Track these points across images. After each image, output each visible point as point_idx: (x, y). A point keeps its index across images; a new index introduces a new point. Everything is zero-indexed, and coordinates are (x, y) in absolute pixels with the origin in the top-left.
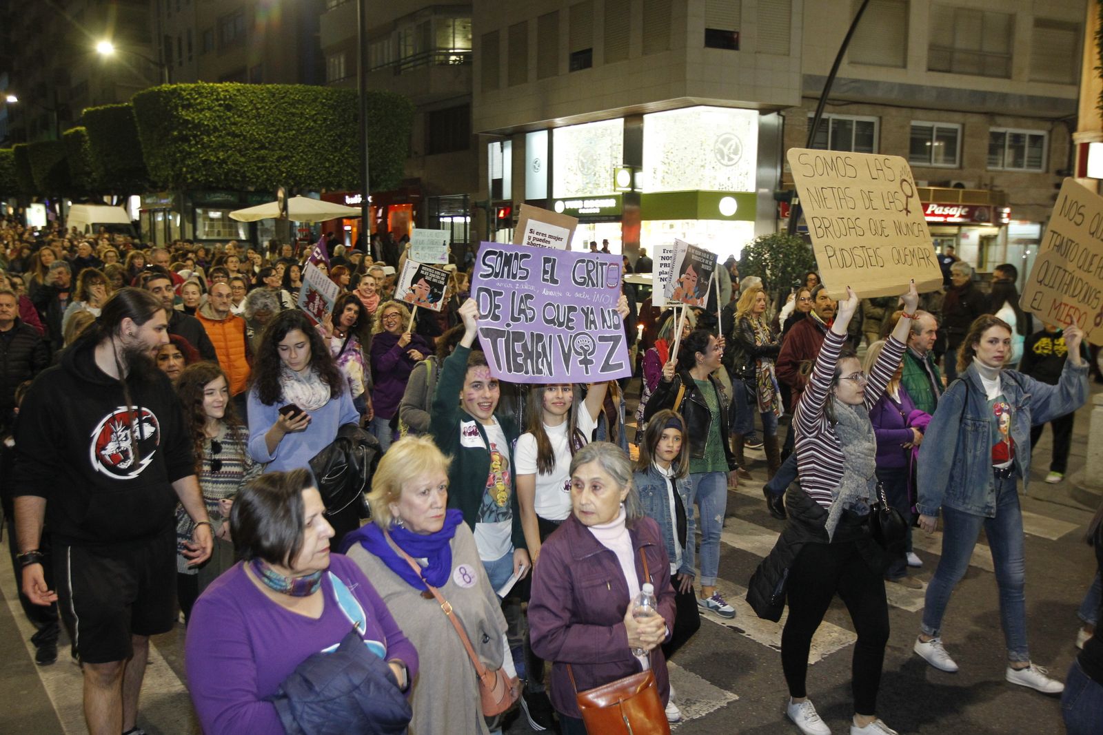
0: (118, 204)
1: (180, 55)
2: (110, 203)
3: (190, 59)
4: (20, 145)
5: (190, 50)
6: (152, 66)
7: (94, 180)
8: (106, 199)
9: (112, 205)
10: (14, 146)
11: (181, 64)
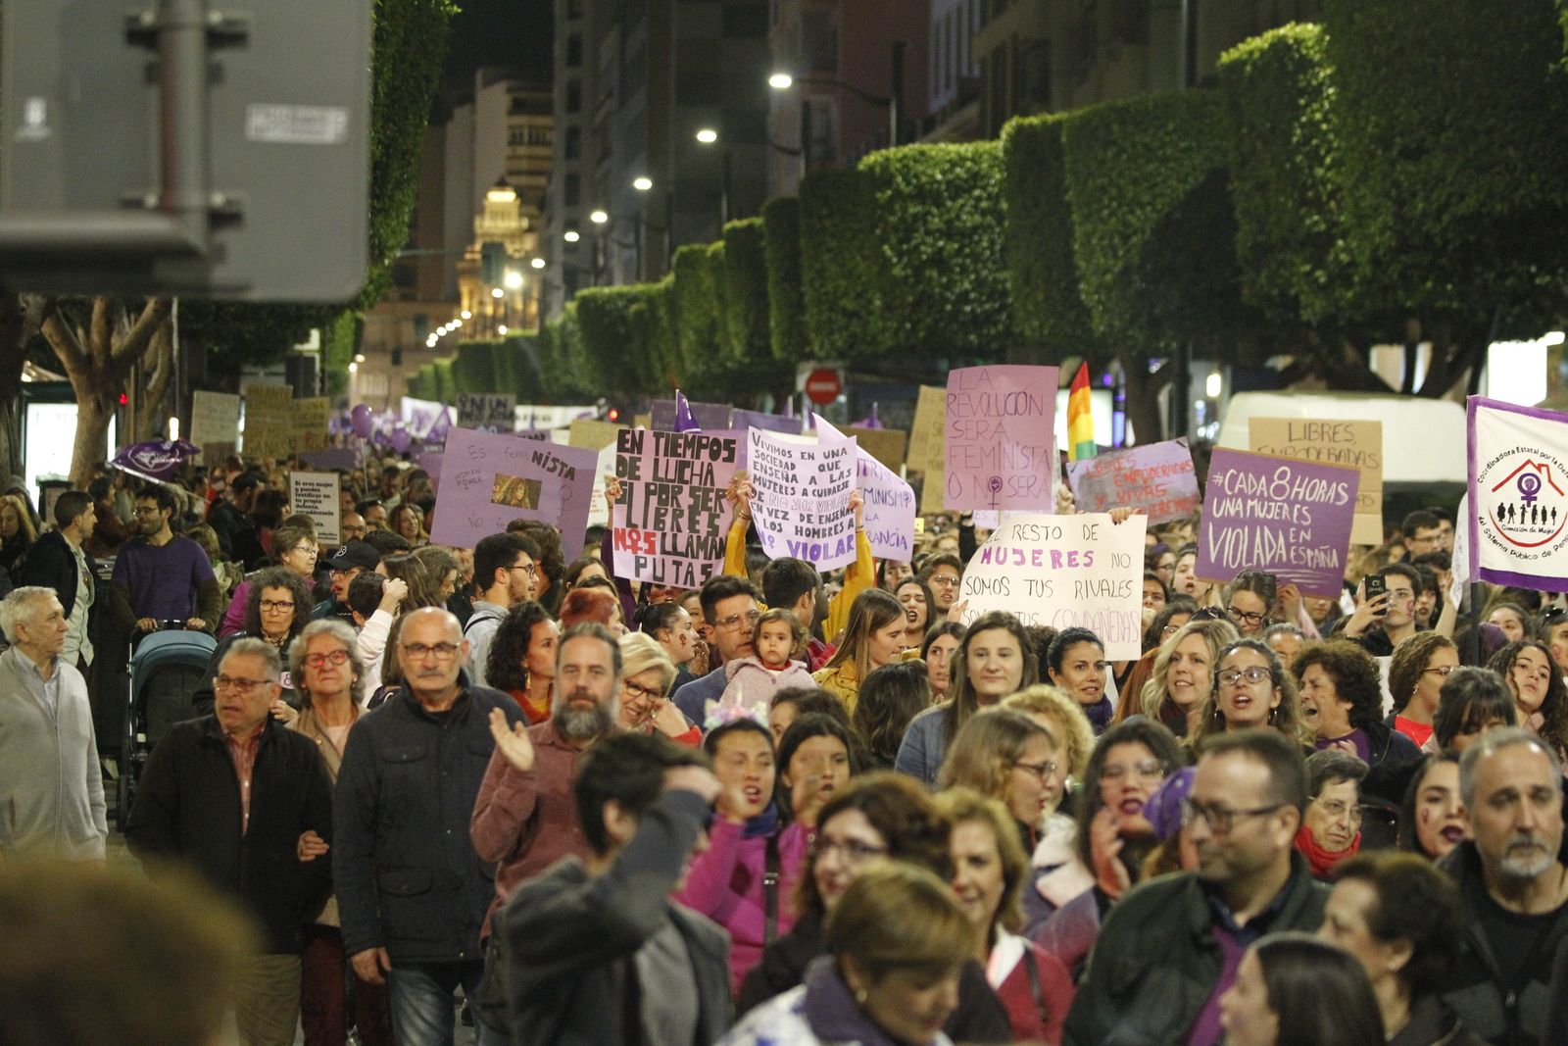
0: (1434, 389)
4: (1034, 120)
7: (1343, 275)
9: (1407, 391)
10: (1008, 128)
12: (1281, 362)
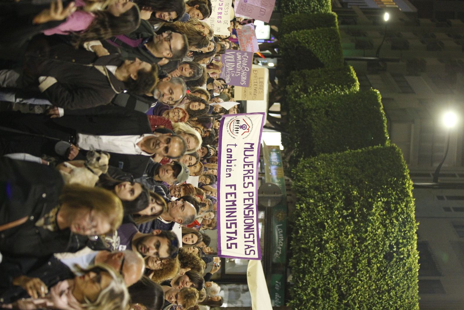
0: (269, 118)
1: (450, 198)
2: (271, 109)
3: (447, 209)
4: (336, 20)
5: (456, 209)
6: (436, 165)
7: (297, 96)
8: (277, 107)
9: (269, 112)
10: (335, 14)
11: (440, 198)
12: (276, 81)
